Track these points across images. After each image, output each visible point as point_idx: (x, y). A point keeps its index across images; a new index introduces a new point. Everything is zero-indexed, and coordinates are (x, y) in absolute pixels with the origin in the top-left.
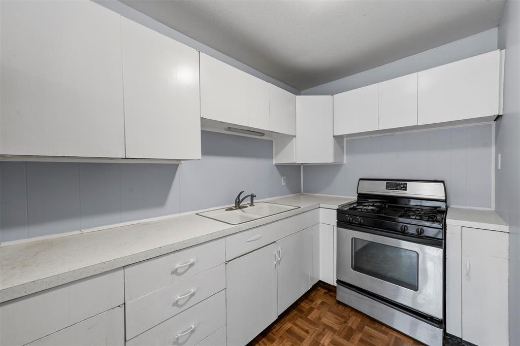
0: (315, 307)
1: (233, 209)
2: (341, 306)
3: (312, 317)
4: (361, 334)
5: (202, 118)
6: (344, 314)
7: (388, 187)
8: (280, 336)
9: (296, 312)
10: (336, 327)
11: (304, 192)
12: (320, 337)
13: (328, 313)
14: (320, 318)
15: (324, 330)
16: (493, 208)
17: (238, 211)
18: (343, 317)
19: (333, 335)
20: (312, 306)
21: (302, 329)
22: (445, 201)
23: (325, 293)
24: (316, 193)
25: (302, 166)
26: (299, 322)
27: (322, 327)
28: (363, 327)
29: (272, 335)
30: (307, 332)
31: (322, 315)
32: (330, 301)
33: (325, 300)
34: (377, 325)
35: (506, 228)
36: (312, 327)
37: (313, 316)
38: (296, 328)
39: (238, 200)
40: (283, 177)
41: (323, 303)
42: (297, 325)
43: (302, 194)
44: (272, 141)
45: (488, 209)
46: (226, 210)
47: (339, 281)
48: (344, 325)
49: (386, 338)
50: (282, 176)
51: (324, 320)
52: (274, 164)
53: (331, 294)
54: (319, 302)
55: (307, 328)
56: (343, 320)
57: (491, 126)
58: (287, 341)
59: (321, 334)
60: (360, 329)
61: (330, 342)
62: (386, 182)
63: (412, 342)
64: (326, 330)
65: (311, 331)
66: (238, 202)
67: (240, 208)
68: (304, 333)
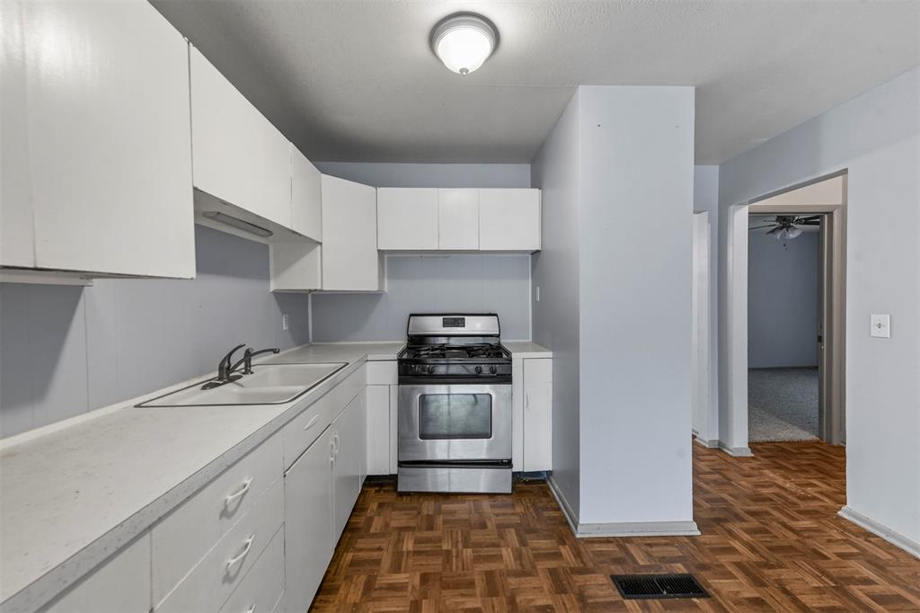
0: (372, 514)
1: (218, 385)
2: (405, 498)
3: (376, 529)
4: (441, 516)
5: (195, 189)
6: (413, 505)
7: (446, 324)
8: (343, 578)
9: (349, 535)
10: (413, 524)
11: (313, 341)
12: (400, 546)
13: (393, 513)
14: (387, 525)
15: (399, 535)
16: (530, 340)
17: (230, 387)
18: (413, 508)
19: (413, 534)
20: (369, 515)
21: (372, 550)
22: (498, 336)
23: (376, 491)
24: (337, 341)
25: (310, 296)
26: (361, 544)
27: (395, 534)
28: (440, 508)
29: (330, 584)
30: (380, 549)
31: (388, 520)
32: (391, 497)
33: (381, 501)
34: (452, 498)
35: (550, 354)
36: (383, 540)
37: (376, 526)
38: (361, 554)
39: (227, 364)
40: (284, 316)
41: (381, 505)
42: (361, 550)
43: (311, 345)
44: (267, 246)
45: (526, 341)
46: (204, 388)
47: (401, 464)
48: (420, 517)
49: (466, 506)
50: (283, 313)
51: (394, 524)
52: (271, 290)
53: (386, 488)
54: (374, 506)
55: (377, 545)
56: (415, 512)
57: (528, 258)
58: (359, 577)
59: (399, 541)
60: (439, 511)
61: (415, 543)
62: (442, 318)
63: (487, 497)
64: (402, 533)
65: (384, 546)
66: (228, 368)
67: (232, 380)
68: (376, 553)
